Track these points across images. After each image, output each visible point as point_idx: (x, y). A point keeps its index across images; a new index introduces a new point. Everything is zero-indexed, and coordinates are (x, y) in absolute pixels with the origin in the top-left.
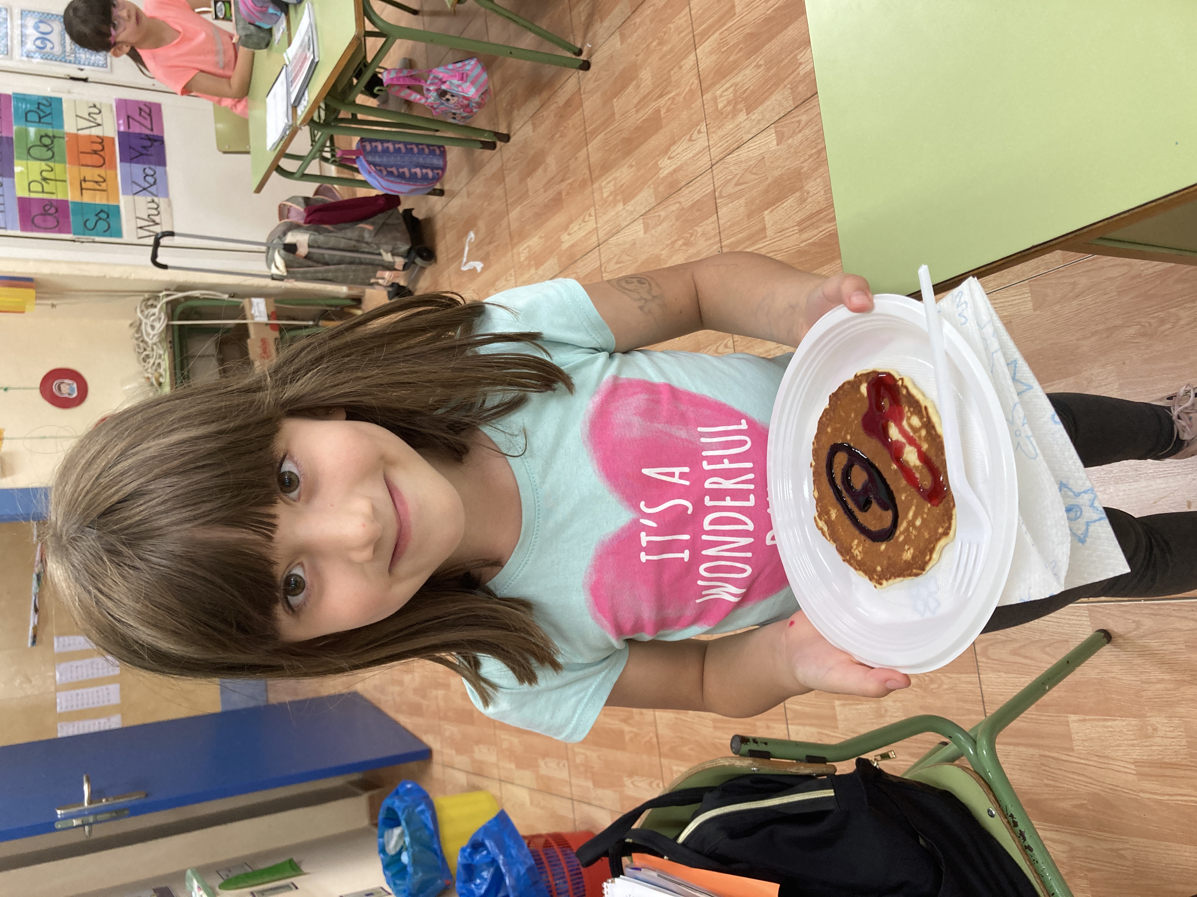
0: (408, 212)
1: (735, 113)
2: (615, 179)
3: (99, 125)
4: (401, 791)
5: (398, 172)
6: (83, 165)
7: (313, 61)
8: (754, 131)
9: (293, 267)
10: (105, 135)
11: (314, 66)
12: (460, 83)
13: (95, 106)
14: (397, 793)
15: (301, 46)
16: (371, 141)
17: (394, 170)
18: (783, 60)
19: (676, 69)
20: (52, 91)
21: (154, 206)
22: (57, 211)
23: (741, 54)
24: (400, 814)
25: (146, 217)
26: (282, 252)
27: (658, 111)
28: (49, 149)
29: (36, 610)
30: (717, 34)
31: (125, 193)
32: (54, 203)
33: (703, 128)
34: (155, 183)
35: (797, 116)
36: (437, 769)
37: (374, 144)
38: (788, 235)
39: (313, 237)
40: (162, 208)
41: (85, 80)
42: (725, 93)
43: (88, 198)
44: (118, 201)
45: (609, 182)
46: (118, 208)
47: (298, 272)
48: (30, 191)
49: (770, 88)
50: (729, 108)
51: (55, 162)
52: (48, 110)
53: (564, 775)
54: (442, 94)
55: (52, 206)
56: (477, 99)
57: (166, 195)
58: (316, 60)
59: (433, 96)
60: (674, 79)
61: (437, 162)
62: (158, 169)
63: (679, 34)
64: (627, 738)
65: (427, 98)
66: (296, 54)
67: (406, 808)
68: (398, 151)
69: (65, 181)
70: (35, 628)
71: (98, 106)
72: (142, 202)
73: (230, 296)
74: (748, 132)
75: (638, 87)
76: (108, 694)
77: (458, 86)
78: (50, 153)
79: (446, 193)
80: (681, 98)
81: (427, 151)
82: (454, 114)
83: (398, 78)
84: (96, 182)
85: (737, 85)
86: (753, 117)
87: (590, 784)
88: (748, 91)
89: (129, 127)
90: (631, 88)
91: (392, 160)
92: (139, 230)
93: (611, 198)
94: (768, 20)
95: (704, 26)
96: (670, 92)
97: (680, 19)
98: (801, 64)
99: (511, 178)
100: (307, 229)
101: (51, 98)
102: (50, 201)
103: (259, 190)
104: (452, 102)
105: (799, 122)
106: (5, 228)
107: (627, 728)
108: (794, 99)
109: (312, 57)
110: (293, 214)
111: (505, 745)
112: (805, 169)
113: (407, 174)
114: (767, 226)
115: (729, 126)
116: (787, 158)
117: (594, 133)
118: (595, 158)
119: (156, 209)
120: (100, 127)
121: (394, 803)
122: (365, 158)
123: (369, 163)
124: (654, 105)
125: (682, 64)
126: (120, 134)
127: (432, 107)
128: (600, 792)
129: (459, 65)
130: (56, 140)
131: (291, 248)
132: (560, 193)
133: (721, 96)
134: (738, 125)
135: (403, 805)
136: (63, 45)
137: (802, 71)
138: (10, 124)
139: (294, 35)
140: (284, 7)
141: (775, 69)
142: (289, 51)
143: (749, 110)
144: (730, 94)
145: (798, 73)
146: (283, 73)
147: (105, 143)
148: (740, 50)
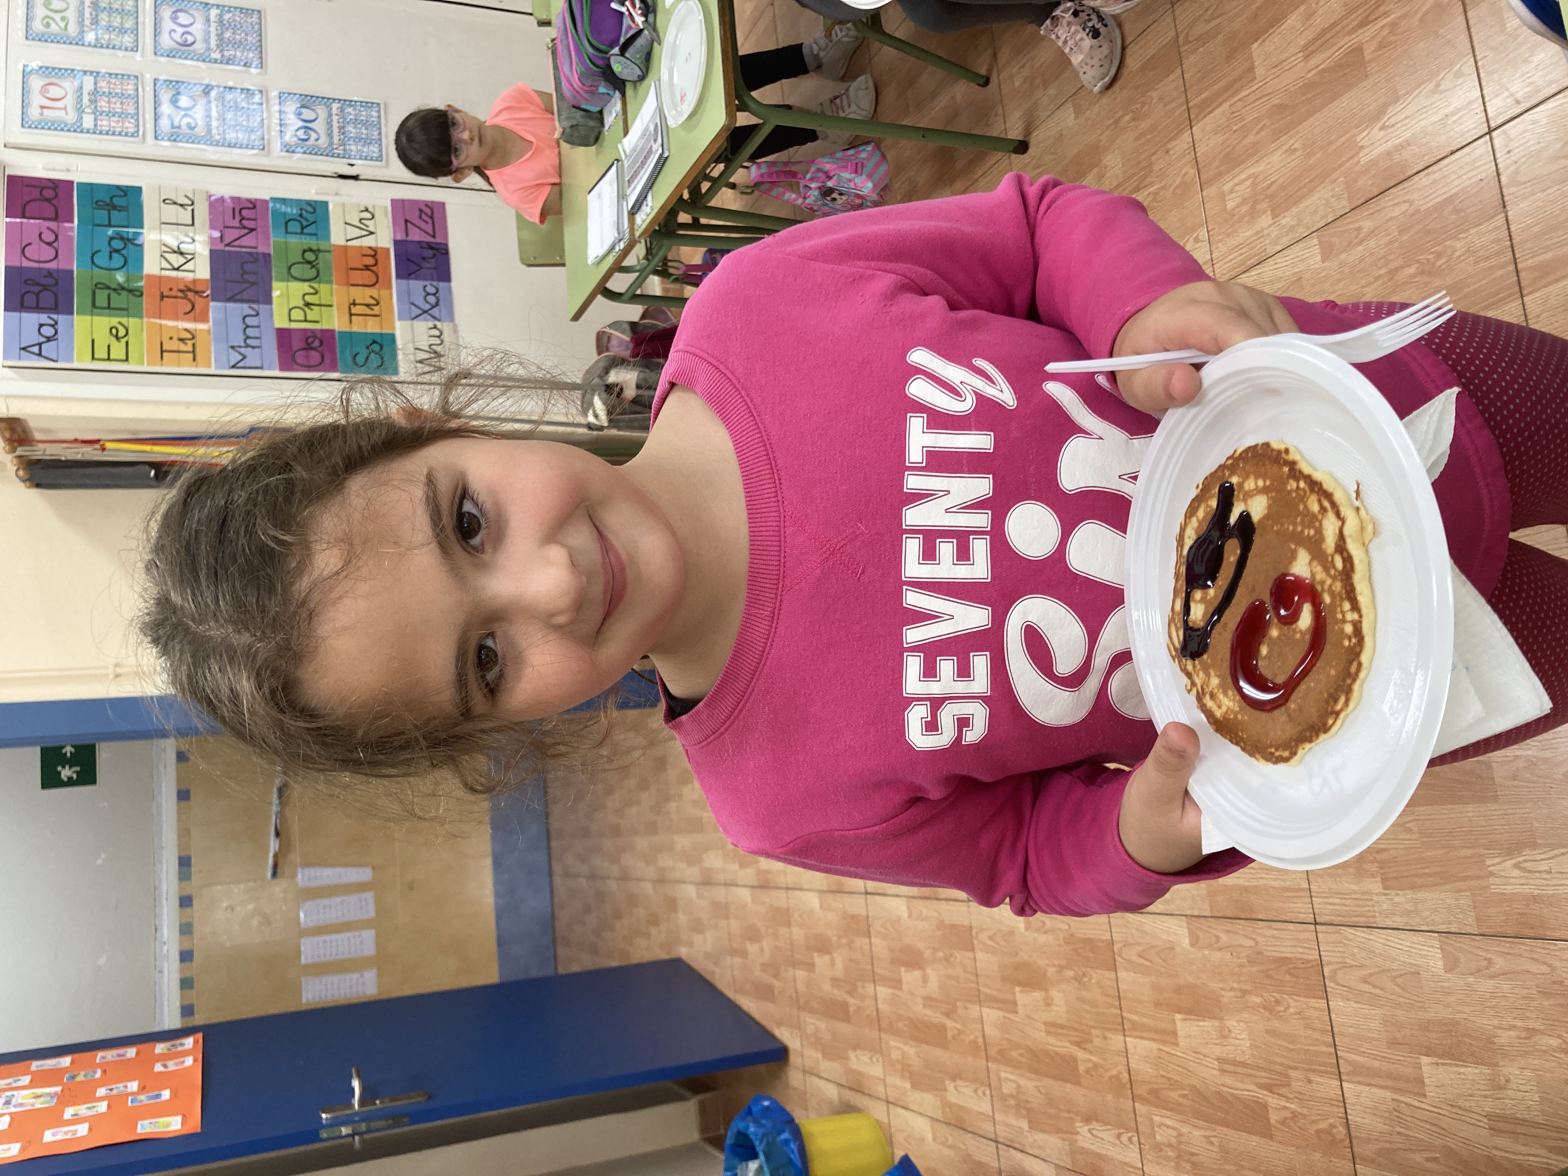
1: (1253, 215)
3: (372, 233)
4: (755, 1109)
6: (353, 285)
7: (661, 155)
8: (1285, 241)
9: (615, 414)
10: (379, 245)
11: (662, 162)
12: (852, 176)
13: (367, 210)
14: (750, 1112)
15: (643, 135)
16: (722, 251)
18: (1331, 143)
19: (1160, 154)
20: (317, 193)
21: (437, 333)
22: (321, 344)
23: (1263, 133)
24: (757, 1143)
25: (427, 348)
26: (604, 395)
28: (313, 267)
29: (278, 834)
30: (1226, 106)
31: (400, 319)
32: (319, 335)
33: (1203, 234)
34: (437, 304)
35: (1357, 221)
36: (794, 1077)
39: (642, 375)
40: (446, 337)
41: (355, 178)
42: (1237, 188)
43: (359, 326)
44: (393, 327)
46: (392, 338)
47: (623, 421)
48: (290, 320)
49: (1310, 182)
50: (1245, 209)
51: (320, 282)
52: (311, 218)
53: (984, 1106)
54: (826, 192)
55: (315, 337)
56: (875, 198)
57: (451, 318)
58: (666, 155)
59: (814, 195)
60: (1156, 167)
62: (442, 285)
63: (1165, 106)
64: (1082, 1068)
65: (805, 198)
66: (636, 146)
67: (764, 1135)
69: (331, 306)
70: (276, 856)
71: (371, 209)
72: (422, 327)
74: (1275, 242)
75: (1101, 176)
76: (362, 943)
77: (850, 181)
78: (313, 272)
80: (1168, 194)
83: (770, 175)
84: (368, 305)
85: (1256, 177)
86: (1283, 222)
87: (1025, 1125)
88: (1275, 186)
89: (407, 235)
90: (1090, 179)
92: (419, 365)
94: (1308, 86)
95: (1203, 96)
96: (1151, 184)
97: (1166, 85)
98: (1362, 148)
100: (635, 365)
101: (315, 202)
102: (313, 331)
103: (577, 317)
104: (839, 201)
105: (1359, 229)
106: (261, 368)
107: (1081, 1055)
108: (1350, 197)
109: (660, 151)
110: (614, 342)
111: (895, 1055)
115: (1246, 233)
116: (1340, 280)
119: (439, 337)
120: (372, 236)
121: (748, 1127)
125: (1169, 146)
126: (396, 243)
127: (811, 209)
128: (1039, 1137)
129: (852, 152)
130: (321, 255)
131: (614, 390)
133: (1231, 191)
134: (1258, 233)
135: (761, 1131)
136: (330, 135)
137: (1364, 158)
138: (267, 236)
139: (633, 122)
140: (619, 84)
141: (1318, 155)
142: (625, 141)
143: (1276, 213)
144: (1244, 190)
145: (1358, 162)
146: (614, 168)
147: (379, 256)
148: (1262, 128)
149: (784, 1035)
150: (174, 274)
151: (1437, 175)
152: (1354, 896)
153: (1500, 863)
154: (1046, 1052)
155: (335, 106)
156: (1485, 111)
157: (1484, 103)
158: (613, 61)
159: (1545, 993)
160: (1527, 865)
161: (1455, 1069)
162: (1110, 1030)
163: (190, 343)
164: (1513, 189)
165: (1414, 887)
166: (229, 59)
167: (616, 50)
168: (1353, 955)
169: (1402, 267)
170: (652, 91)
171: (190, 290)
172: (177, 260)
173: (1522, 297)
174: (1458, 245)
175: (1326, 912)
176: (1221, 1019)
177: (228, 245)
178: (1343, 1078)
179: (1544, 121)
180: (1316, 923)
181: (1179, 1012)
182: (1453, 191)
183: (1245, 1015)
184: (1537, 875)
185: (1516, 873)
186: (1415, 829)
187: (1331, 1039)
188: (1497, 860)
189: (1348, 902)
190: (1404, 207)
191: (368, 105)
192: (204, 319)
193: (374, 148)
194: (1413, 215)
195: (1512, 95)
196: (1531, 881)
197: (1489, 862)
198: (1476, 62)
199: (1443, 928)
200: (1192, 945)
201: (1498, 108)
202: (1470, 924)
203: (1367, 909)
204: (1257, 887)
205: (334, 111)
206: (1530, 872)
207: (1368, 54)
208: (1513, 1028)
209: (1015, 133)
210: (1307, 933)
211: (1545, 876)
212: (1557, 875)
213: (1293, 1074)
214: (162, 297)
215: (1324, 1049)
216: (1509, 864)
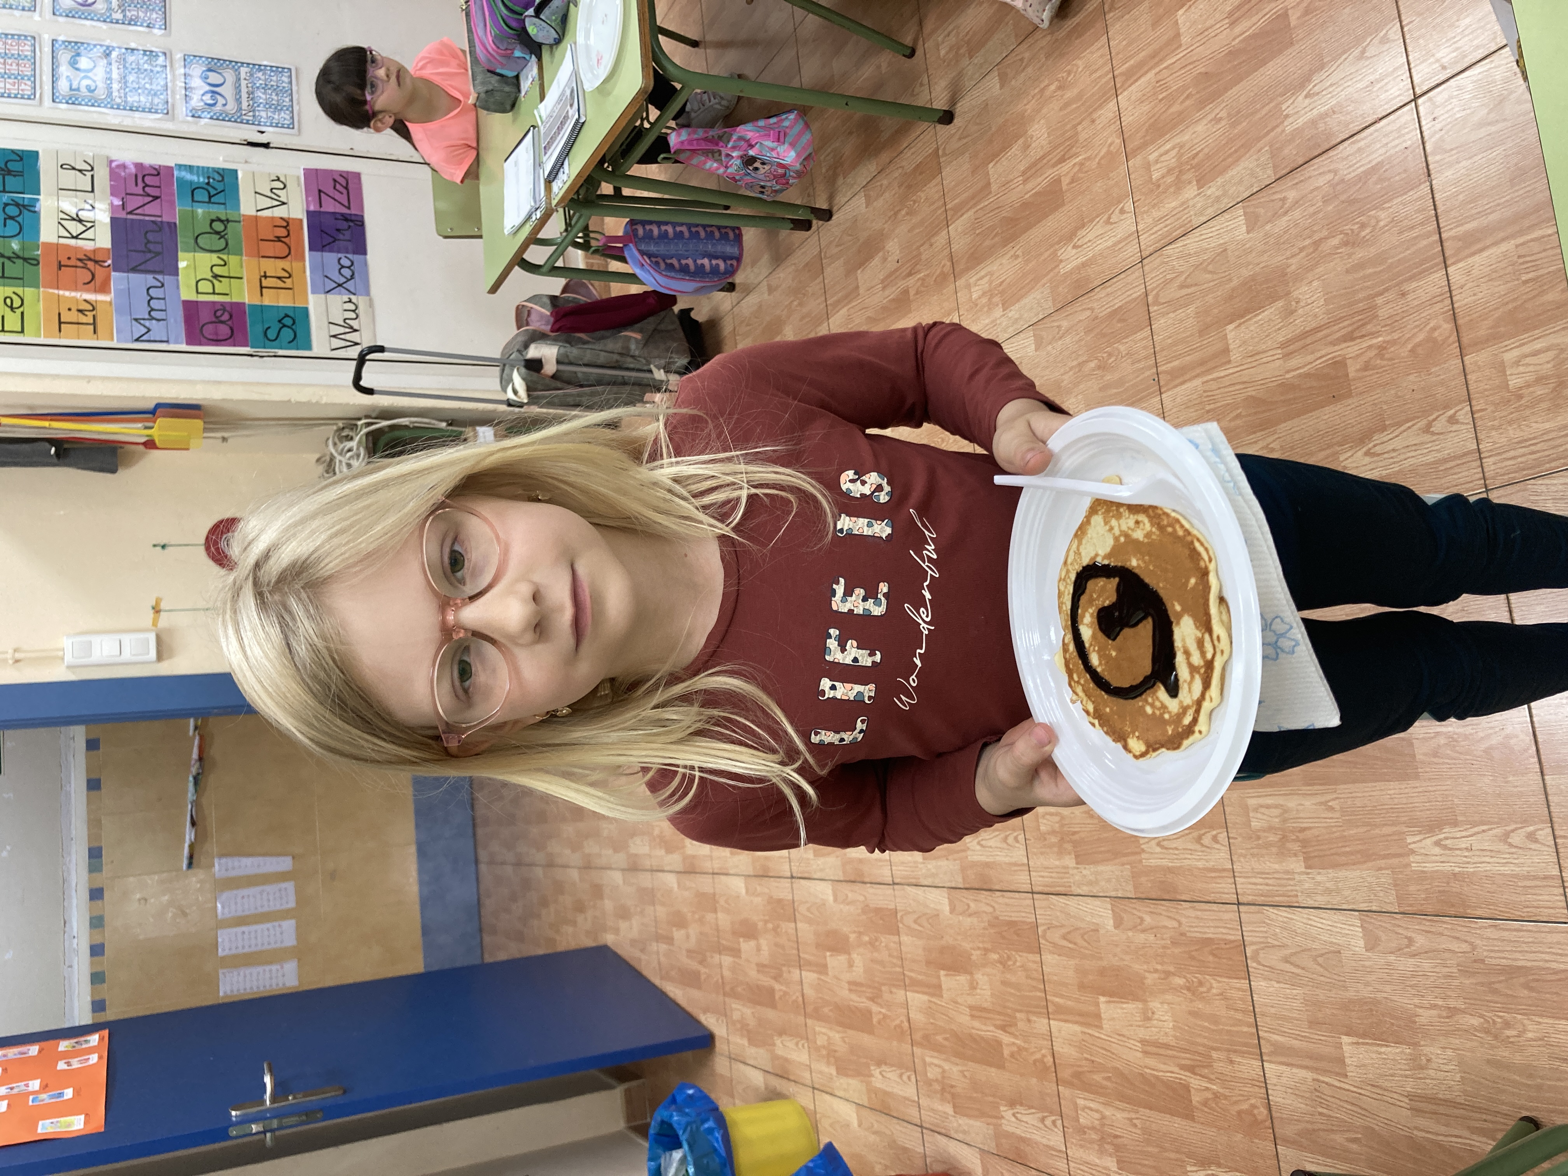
0: (686, 313)
1: (1179, 185)
2: (991, 274)
3: (284, 203)
4: (679, 1098)
5: (680, 264)
6: (263, 257)
7: (577, 120)
8: (1210, 212)
9: (536, 390)
10: (293, 216)
11: (579, 127)
12: (775, 144)
13: (278, 179)
14: (674, 1101)
15: (560, 100)
16: (644, 223)
17: (674, 261)
18: (1257, 111)
19: (1085, 123)
20: (225, 161)
21: (351, 307)
22: (231, 316)
23: (1188, 103)
24: (680, 1133)
25: (341, 323)
26: (523, 370)
27: (1058, 181)
28: (222, 237)
29: (193, 824)
30: (1149, 76)
31: (314, 292)
32: (228, 308)
33: (1129, 206)
34: (352, 277)
35: (1281, 192)
36: (720, 1064)
37: (648, 227)
38: (1264, 360)
39: (562, 350)
40: (361, 310)
41: (266, 146)
42: (1164, 158)
43: (269, 299)
44: (307, 301)
45: (981, 278)
46: (306, 311)
47: (544, 397)
48: (198, 292)
49: (1236, 151)
50: (1169, 179)
51: (229, 254)
52: (220, 187)
53: (910, 1091)
54: (749, 161)
55: (224, 310)
56: (798, 166)
57: (368, 293)
58: (582, 121)
59: (736, 163)
60: (1082, 137)
61: (730, 250)
62: (356, 258)
63: (1091, 74)
64: (1006, 1052)
65: (727, 167)
66: (553, 111)
67: (688, 1124)
68: (679, 235)
69: (240, 278)
70: (192, 846)
71: (282, 179)
72: (337, 300)
73: (450, 425)
74: (1201, 213)
75: (1027, 147)
76: (281, 933)
77: (773, 149)
78: (222, 243)
79: (737, 288)
80: (1094, 164)
81: (717, 234)
82: (763, 187)
83: (690, 141)
84: (279, 278)
85: (1181, 147)
86: (1209, 192)
87: (949, 1109)
88: (1201, 156)
89: (321, 206)
90: (1015, 149)
91: (672, 249)
92: (333, 340)
93: (984, 300)
94: (1232, 54)
95: (1130, 64)
96: (1076, 155)
97: (1092, 53)
98: (1287, 116)
99: (834, 271)
100: (555, 340)
101: (224, 170)
102: (223, 304)
103: (494, 289)
104: (762, 171)
105: (1284, 200)
106: (167, 342)
107: (1006, 1039)
108: (1276, 166)
109: (576, 116)
110: (534, 317)
111: (821, 1041)
112: (1293, 267)
113: (692, 267)
114: (1231, 347)
115: (1172, 204)
116: (1265, 252)
117: (959, 210)
118: (960, 245)
119: (354, 311)
120: (284, 206)
121: (671, 1116)
122: (636, 246)
123: (642, 253)
124: (1051, 173)
125: (1095, 116)
126: (309, 214)
127: (734, 179)
128: (963, 1121)
129: (773, 120)
130: (230, 225)
131: (534, 365)
132: (906, 292)
133: (1157, 162)
134: (1183, 204)
135: (684, 1120)
136: (238, 101)
137: (1289, 126)
138: (172, 203)
139: (550, 86)
140: (535, 48)
141: (1244, 124)
142: (541, 106)
143: (1202, 182)
144: (1170, 159)
145: (1283, 131)
146: (530, 134)
147: (291, 227)
148: (1187, 97)
149: (710, 1021)
150: (73, 242)
151: (1362, 143)
152: (1276, 876)
153: (1420, 841)
154: (971, 1035)
155: (244, 70)
156: (1411, 77)
157: (1410, 70)
158: (528, 22)
159: (1465, 972)
160: (1447, 842)
161: (1375, 1048)
162: (1034, 1013)
163: (90, 314)
164: (1438, 158)
165: (1335, 866)
166: (131, 20)
167: (531, 11)
168: (1275, 935)
169: (1326, 238)
170: (569, 53)
171: (90, 259)
172: (75, 228)
173: (1446, 268)
174: (1382, 215)
175: (1248, 892)
176: (1145, 1001)
177: (130, 213)
178: (1265, 1058)
179: (1470, 87)
180: (1239, 904)
181: (1104, 995)
182: (1379, 159)
183: (1169, 997)
184: (1458, 852)
185: (1437, 850)
186: (1337, 807)
187: (1252, 1020)
188: (1417, 838)
189: (1270, 882)
190: (1329, 177)
191: (278, 70)
192: (104, 288)
193: (285, 116)
194: (1337, 184)
195: (1438, 61)
196: (1452, 859)
197: (1410, 840)
198: (1402, 28)
199: (1363, 906)
200: (1117, 926)
201: (1424, 76)
202: (1390, 902)
203: (1290, 888)
204: (1181, 867)
205: (243, 76)
206: (1450, 849)
207: (1293, 20)
208: (1434, 1007)
209: (940, 104)
210: (1229, 914)
211: (1467, 854)
212: (1478, 853)
213: (1215, 1055)
214: (60, 266)
215: (1245, 1029)
216: (1429, 842)
